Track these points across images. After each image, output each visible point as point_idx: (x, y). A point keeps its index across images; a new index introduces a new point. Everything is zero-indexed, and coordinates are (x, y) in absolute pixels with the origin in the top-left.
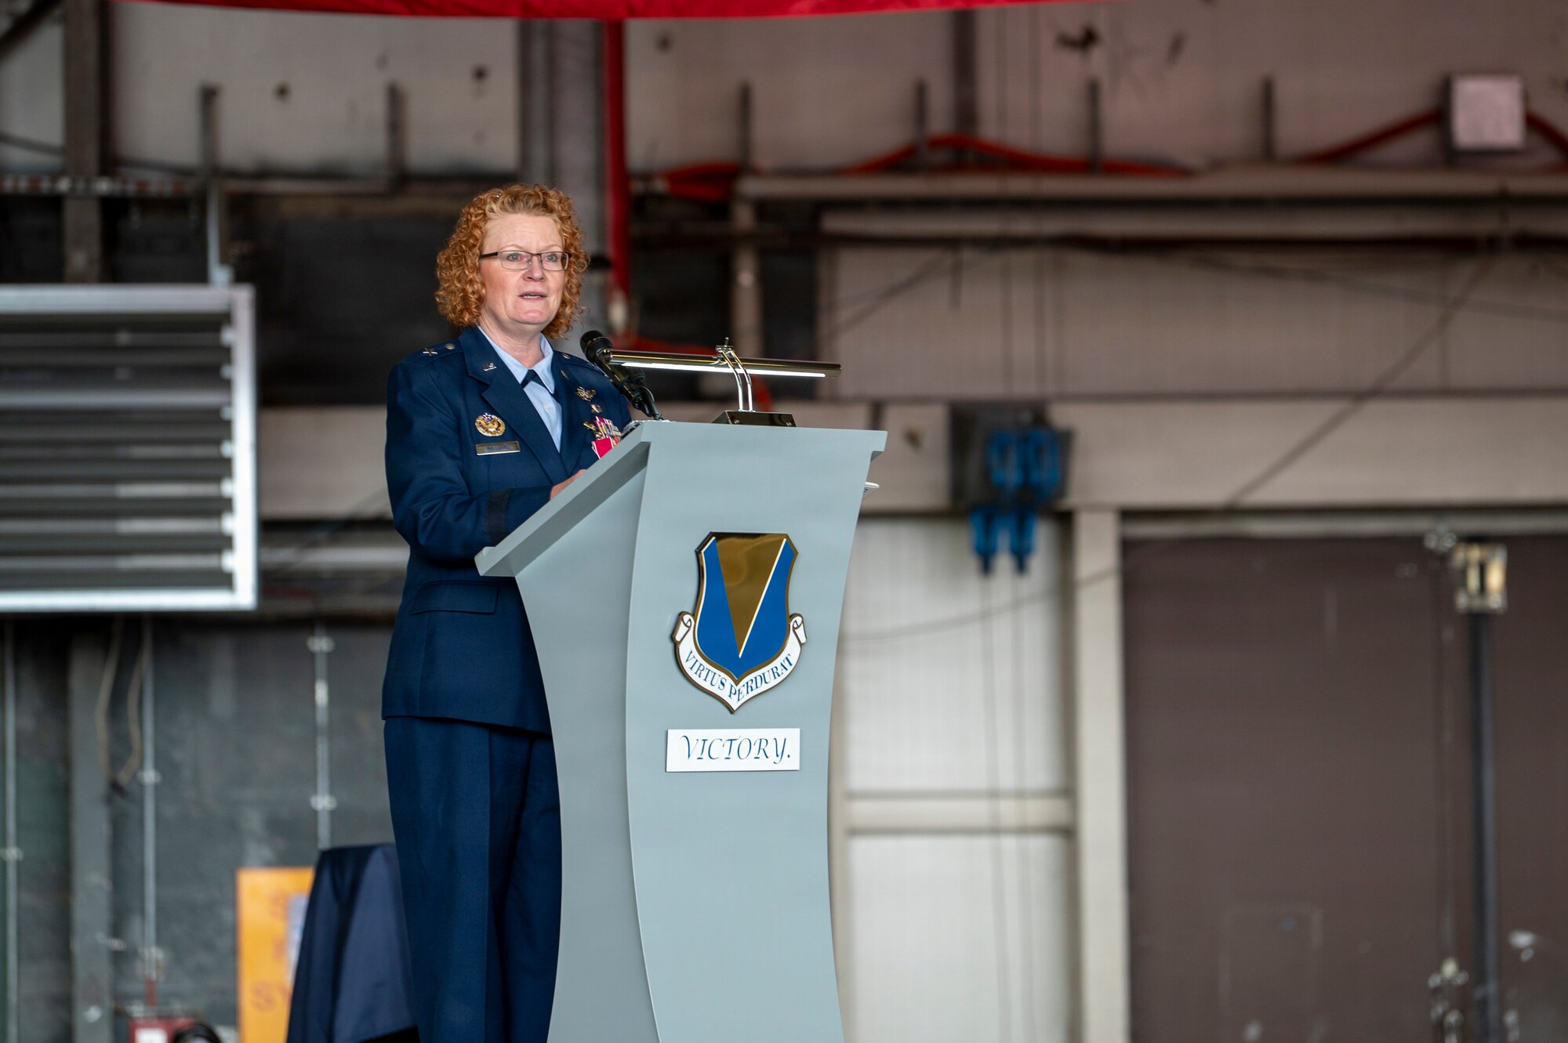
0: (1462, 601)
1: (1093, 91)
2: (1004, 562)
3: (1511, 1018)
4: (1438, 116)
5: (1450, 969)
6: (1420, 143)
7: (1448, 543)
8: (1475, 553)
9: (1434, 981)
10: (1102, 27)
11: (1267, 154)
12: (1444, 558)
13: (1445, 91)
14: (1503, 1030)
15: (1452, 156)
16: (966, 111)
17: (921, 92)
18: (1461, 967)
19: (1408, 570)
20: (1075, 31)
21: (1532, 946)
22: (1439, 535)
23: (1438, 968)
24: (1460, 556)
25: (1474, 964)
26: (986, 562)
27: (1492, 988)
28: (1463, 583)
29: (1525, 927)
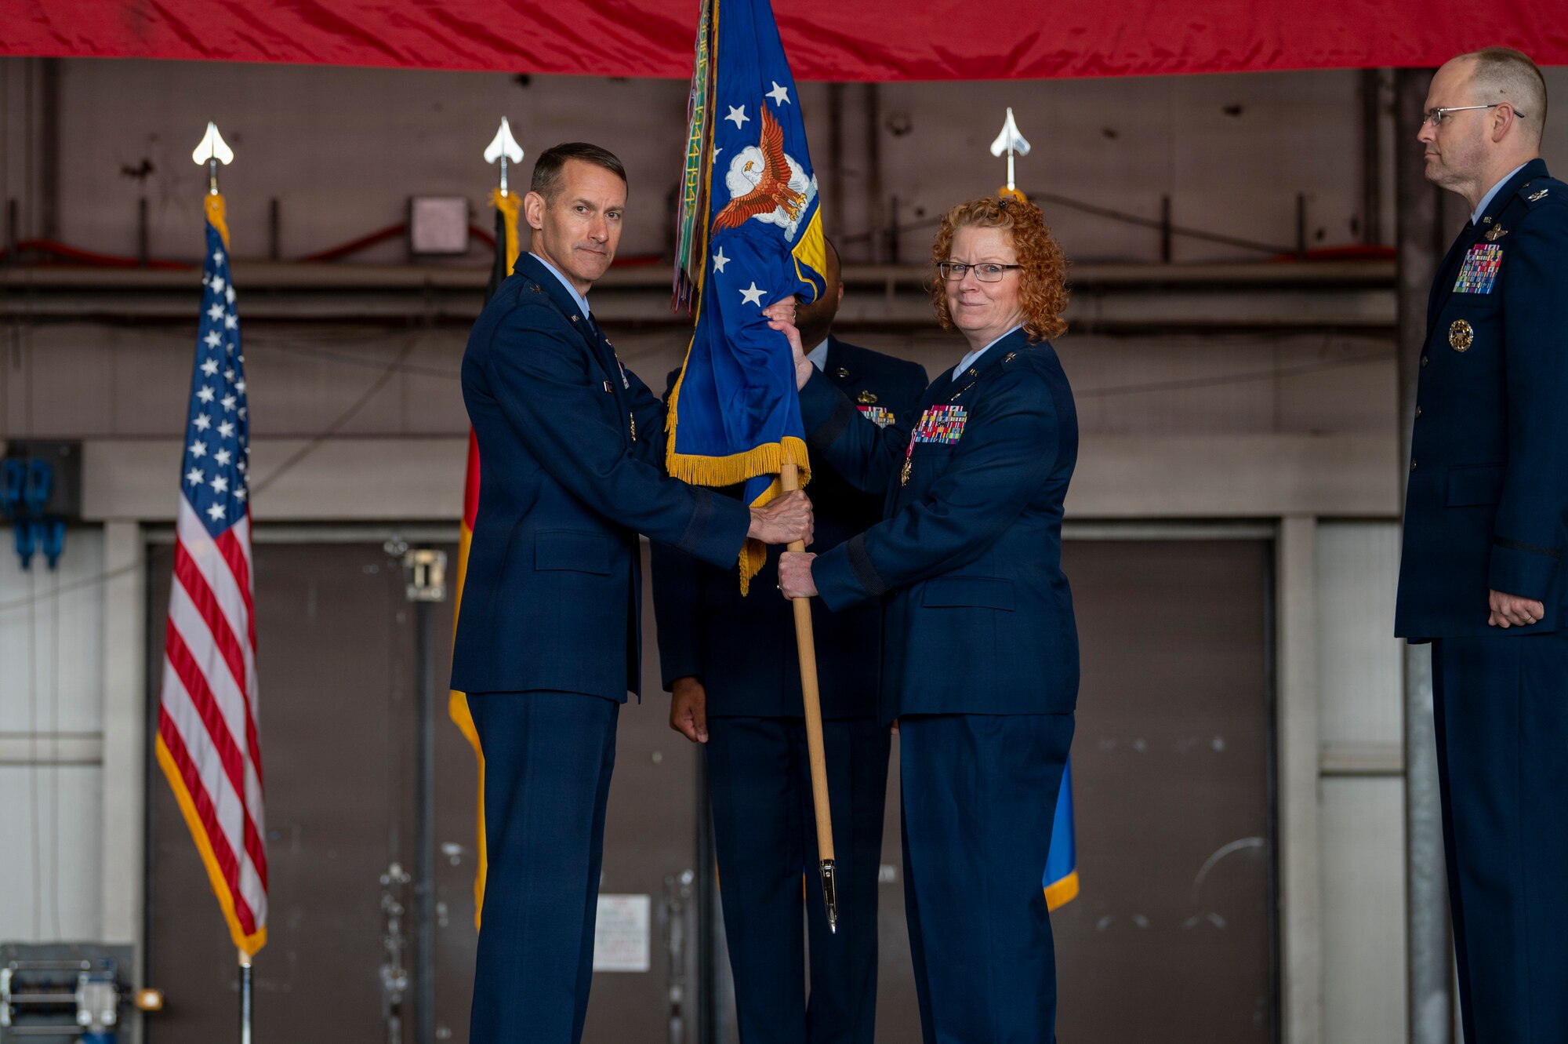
0: (412, 593)
1: (143, 205)
2: (39, 561)
3: (442, 909)
4: (402, 230)
5: (396, 871)
6: (391, 249)
7: (402, 548)
8: (424, 557)
9: (385, 880)
10: (156, 160)
11: (274, 255)
12: (400, 559)
13: (409, 208)
14: (436, 916)
15: (415, 258)
16: (51, 222)
17: (13, 207)
18: (404, 870)
19: (371, 569)
20: (135, 163)
21: (460, 855)
22: (394, 542)
23: (387, 871)
24: (409, 560)
25: (413, 867)
26: (26, 562)
27: (427, 887)
28: (412, 580)
29: (452, 840)
